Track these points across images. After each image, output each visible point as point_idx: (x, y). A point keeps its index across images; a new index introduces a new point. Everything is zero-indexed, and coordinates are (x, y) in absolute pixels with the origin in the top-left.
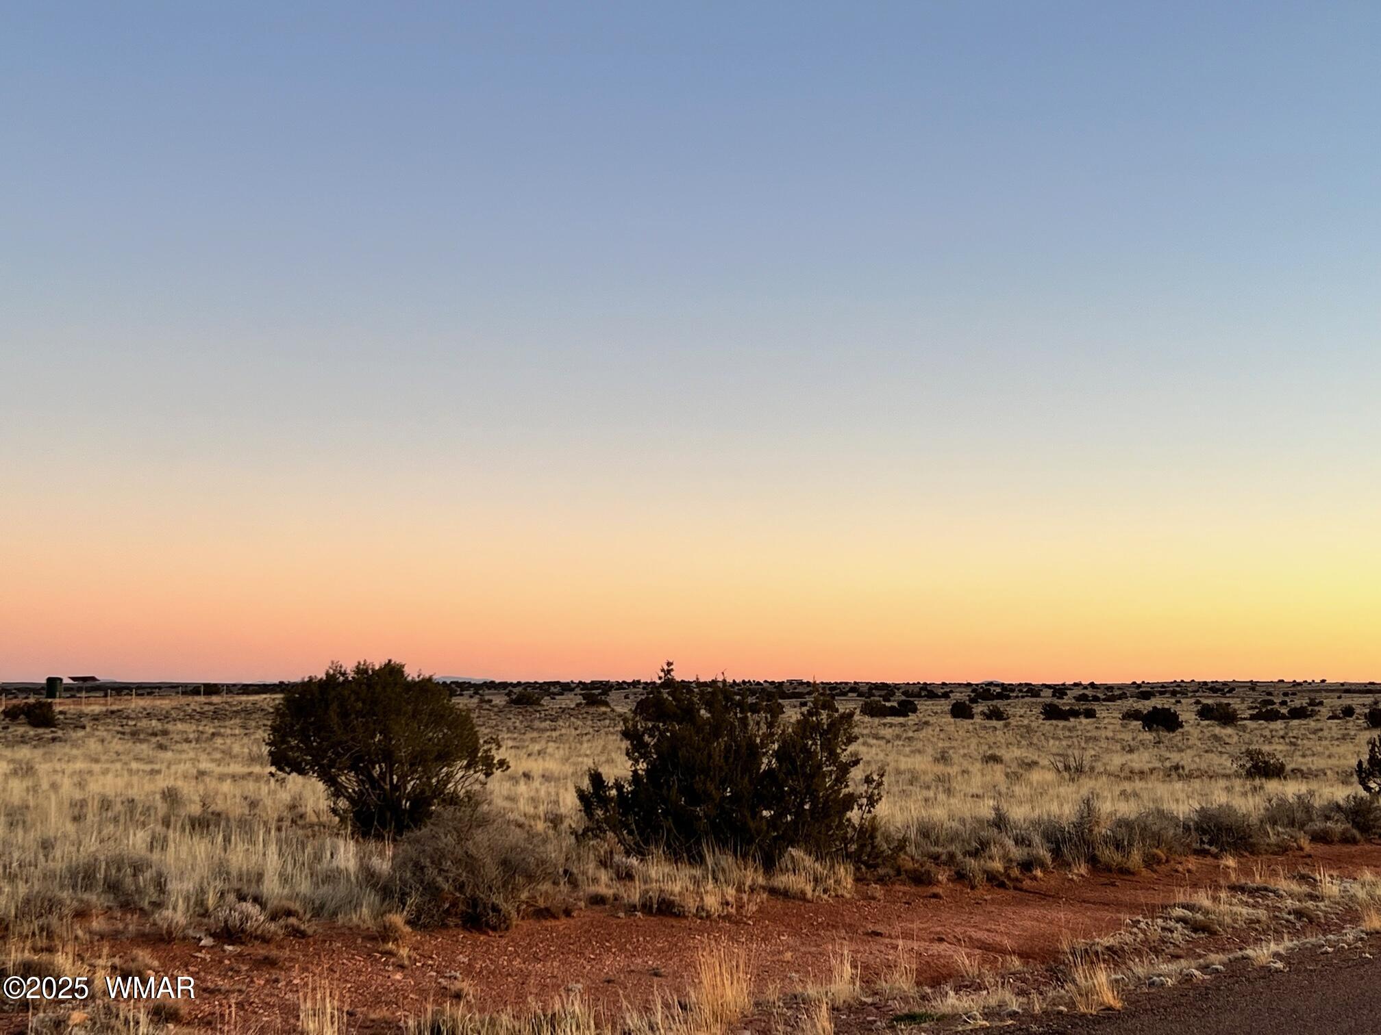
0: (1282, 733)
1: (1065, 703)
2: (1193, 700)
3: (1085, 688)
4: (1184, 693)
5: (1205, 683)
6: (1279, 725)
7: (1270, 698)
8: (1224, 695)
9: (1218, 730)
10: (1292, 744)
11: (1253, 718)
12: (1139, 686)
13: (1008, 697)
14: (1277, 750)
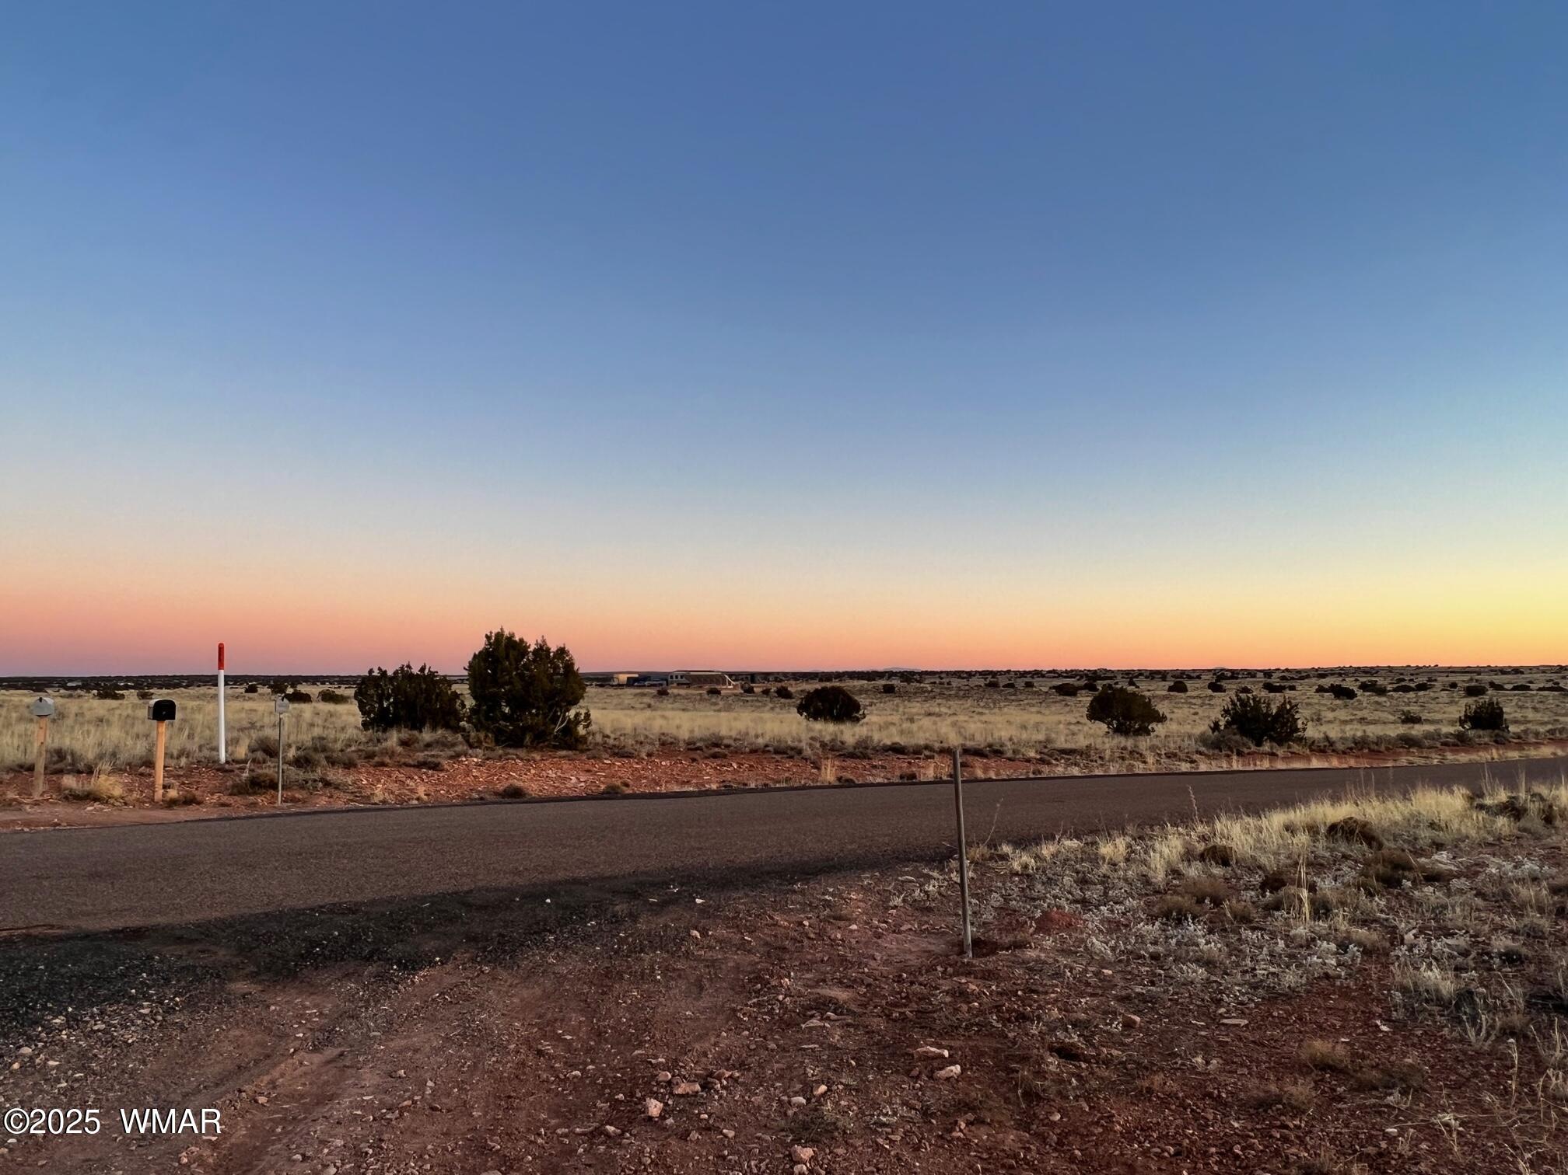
0: (1414, 700)
1: (1275, 681)
2: (1353, 679)
3: (1283, 671)
4: (1347, 675)
5: (1359, 668)
6: (1411, 695)
7: (1401, 677)
8: (1372, 675)
9: (1377, 698)
10: (1422, 706)
11: (1395, 690)
12: (1317, 670)
13: (1237, 678)
14: (1414, 709)
